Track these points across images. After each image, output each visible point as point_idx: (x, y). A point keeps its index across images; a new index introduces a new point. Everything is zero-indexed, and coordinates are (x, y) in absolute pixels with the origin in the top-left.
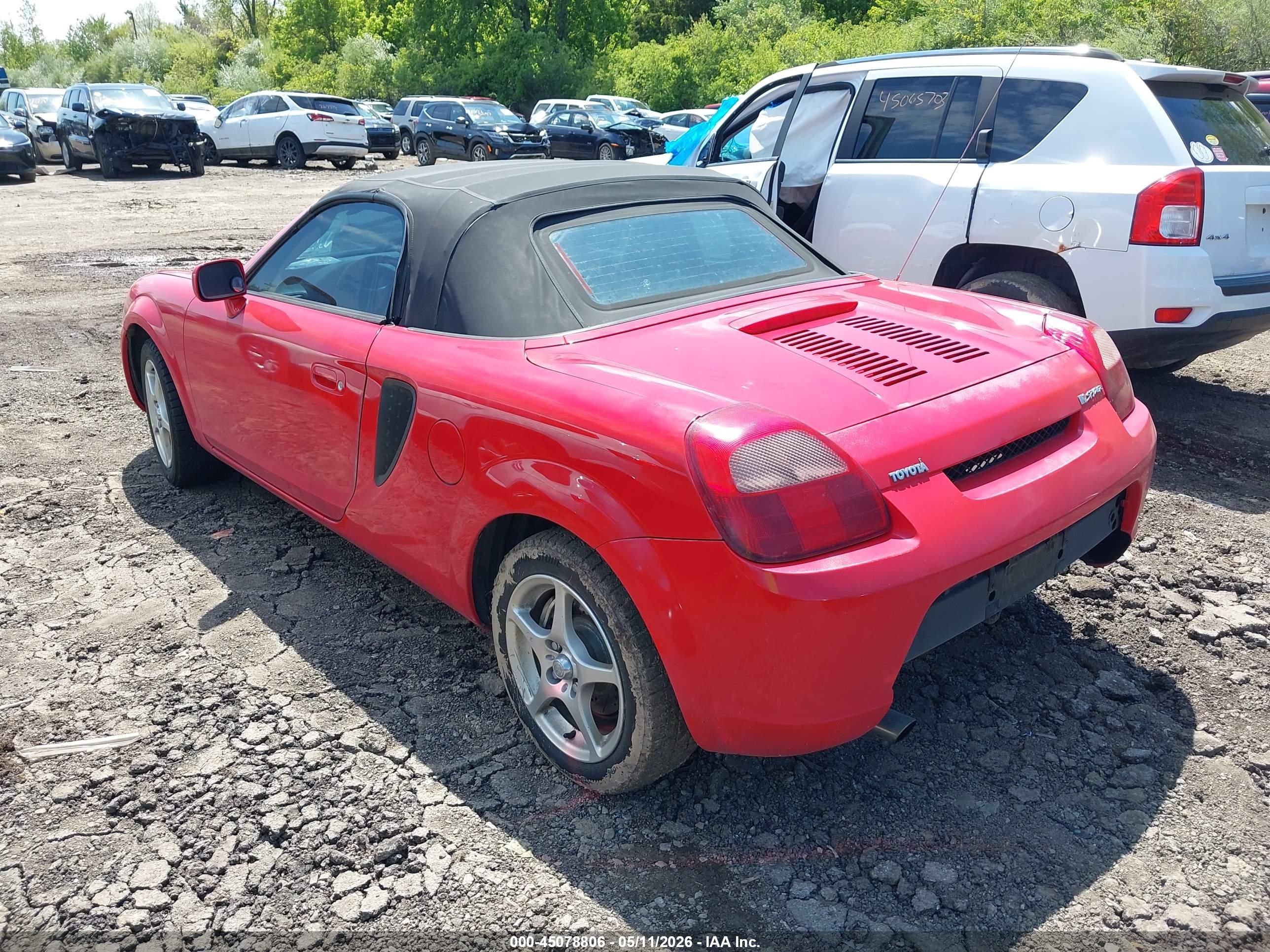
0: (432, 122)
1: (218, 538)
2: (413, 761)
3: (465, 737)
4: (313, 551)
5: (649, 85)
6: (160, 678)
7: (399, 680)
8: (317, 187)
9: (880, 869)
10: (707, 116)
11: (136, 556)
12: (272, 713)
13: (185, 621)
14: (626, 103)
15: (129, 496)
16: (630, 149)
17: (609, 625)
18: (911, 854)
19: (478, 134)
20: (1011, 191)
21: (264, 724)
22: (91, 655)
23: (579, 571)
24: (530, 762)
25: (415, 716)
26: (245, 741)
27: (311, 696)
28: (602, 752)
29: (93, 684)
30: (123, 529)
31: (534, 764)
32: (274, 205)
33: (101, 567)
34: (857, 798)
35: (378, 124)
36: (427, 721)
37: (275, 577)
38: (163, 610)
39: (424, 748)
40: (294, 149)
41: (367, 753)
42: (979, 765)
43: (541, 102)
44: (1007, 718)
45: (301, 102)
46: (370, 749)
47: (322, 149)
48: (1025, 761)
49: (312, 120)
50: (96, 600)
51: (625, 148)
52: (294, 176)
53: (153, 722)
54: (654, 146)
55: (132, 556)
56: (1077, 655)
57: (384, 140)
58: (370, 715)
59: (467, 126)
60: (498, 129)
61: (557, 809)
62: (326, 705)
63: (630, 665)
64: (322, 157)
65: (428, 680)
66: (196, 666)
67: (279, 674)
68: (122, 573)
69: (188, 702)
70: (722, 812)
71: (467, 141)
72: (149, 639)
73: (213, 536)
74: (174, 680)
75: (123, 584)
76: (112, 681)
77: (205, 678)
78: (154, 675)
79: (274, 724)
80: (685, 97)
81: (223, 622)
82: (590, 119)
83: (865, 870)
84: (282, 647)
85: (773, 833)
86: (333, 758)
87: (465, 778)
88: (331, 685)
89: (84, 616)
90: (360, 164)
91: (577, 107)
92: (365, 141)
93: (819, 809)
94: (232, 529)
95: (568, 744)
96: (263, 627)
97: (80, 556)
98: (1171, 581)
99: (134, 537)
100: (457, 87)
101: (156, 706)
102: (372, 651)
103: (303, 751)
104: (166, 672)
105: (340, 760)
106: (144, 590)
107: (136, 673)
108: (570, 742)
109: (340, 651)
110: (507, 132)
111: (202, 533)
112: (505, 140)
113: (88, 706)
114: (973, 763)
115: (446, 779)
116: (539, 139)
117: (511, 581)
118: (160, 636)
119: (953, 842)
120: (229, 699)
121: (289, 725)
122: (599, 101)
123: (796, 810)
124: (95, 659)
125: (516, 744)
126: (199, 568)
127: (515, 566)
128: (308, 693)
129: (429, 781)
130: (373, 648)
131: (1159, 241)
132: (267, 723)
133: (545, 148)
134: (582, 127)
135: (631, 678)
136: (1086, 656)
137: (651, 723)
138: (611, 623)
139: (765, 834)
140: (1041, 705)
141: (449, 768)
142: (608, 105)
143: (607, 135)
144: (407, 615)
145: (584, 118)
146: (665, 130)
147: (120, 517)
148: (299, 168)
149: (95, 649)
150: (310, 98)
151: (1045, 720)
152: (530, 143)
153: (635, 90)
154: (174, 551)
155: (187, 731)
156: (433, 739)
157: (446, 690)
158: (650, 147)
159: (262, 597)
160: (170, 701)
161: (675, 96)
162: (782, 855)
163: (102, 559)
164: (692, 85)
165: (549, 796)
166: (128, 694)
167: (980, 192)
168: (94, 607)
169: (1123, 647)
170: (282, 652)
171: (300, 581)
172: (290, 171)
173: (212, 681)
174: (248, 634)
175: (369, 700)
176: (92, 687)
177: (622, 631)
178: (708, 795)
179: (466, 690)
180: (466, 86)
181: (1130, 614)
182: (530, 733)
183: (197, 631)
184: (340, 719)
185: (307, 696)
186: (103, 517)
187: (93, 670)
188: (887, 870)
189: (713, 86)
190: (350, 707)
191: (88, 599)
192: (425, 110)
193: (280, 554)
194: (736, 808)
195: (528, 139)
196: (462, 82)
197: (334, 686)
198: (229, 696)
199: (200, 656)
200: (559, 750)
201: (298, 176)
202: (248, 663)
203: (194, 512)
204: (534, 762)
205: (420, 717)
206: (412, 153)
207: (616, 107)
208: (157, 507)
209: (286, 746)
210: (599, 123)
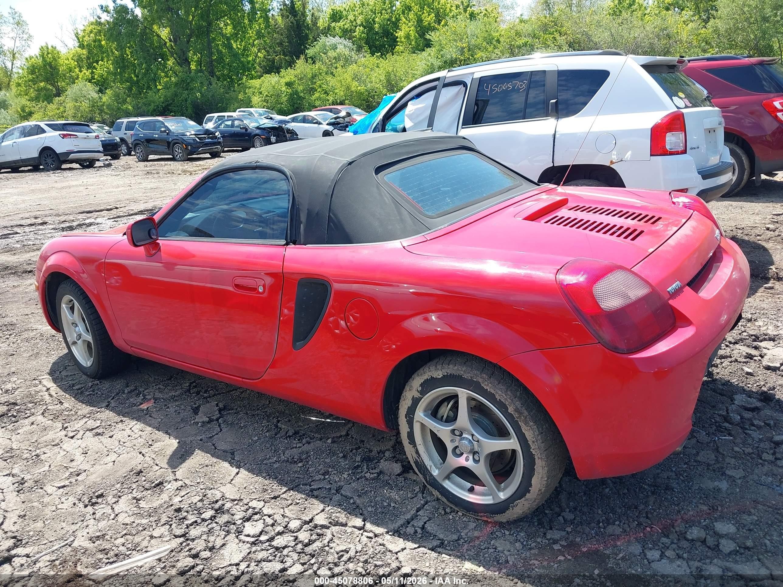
0: (143, 133)
1: (146, 407)
2: (369, 526)
3: (392, 505)
4: (217, 405)
5: (273, 100)
6: (161, 506)
7: (327, 477)
8: (77, 180)
9: (691, 533)
10: (316, 115)
11: (95, 429)
12: (256, 514)
13: (157, 465)
14: (261, 112)
15: (65, 391)
16: (273, 139)
17: (509, 411)
18: (703, 521)
19: (175, 138)
20: (576, 134)
21: (255, 523)
22: (100, 500)
23: (480, 380)
24: (443, 512)
25: (352, 498)
26: (248, 536)
27: (275, 498)
28: (504, 495)
29: (113, 519)
30: (73, 412)
31: (446, 513)
32: (54, 193)
33: (72, 441)
34: (650, 493)
35: (105, 137)
36: (362, 499)
37: (202, 426)
38: (137, 461)
39: (371, 517)
40: (53, 158)
41: (337, 527)
42: (700, 462)
43: (208, 116)
44: (699, 432)
45: (54, 127)
46: (337, 524)
47: (72, 156)
48: (723, 455)
49: (63, 138)
50: (80, 462)
51: (270, 138)
52: (56, 175)
53: (174, 535)
54: (288, 136)
55: (92, 429)
56: (714, 389)
57: (111, 147)
58: (323, 502)
59: (168, 134)
60: (188, 134)
61: (478, 538)
62: (290, 502)
63: (529, 435)
64: (72, 162)
65: (346, 473)
66: (183, 493)
67: (245, 488)
68: (90, 441)
69: (192, 518)
70: (577, 518)
71: (169, 143)
72: (137, 482)
73: (141, 406)
74: (172, 505)
75: (96, 449)
76: (127, 515)
77: (196, 499)
78: (156, 504)
79: (262, 521)
80: (296, 106)
81: (184, 461)
82: (245, 122)
83: (682, 536)
84: (235, 470)
85: (614, 524)
86: (318, 535)
87: (410, 530)
88: (285, 489)
89: (78, 475)
90: (97, 164)
91: (232, 116)
92: (101, 149)
93: (634, 504)
94: (153, 401)
95: (471, 496)
96: (215, 460)
97: (50, 435)
98: (733, 341)
99: (85, 416)
100: (148, 111)
101: (171, 525)
102: (295, 462)
103: (295, 534)
104: (163, 501)
105: (323, 535)
106: (115, 450)
107: (141, 506)
108: (472, 494)
109: (275, 466)
110: (195, 135)
111: (132, 406)
112: (194, 140)
113: (119, 535)
114: (695, 461)
115: (397, 533)
116: (216, 137)
117: (417, 395)
118: (144, 478)
119: (720, 509)
120: (220, 511)
121: (273, 519)
122: (244, 111)
123: (620, 508)
124: (104, 502)
125: (426, 503)
126: (147, 429)
127: (421, 385)
128: (272, 496)
129: (388, 537)
130: (296, 460)
131: (666, 153)
132: (256, 521)
133: (220, 142)
134: (241, 128)
135: (530, 443)
136: (720, 389)
137: (546, 469)
138: (511, 410)
139: (610, 526)
140: (713, 421)
141: (396, 525)
142: (251, 114)
143: (258, 131)
144: (304, 435)
145: (241, 123)
146: (292, 126)
147: (66, 405)
148: (58, 170)
149: (101, 496)
150: (60, 124)
151: (720, 429)
152: (210, 140)
153: (265, 104)
154: (122, 421)
155: (204, 537)
156: (373, 509)
157: (361, 477)
158: (285, 136)
159: (201, 440)
160: (180, 520)
161: (291, 105)
162: (628, 537)
163: (72, 434)
164: (300, 98)
165: (468, 530)
166: (144, 521)
167: (557, 136)
168: (82, 467)
169: (733, 381)
170: (237, 473)
171: (219, 426)
172: (52, 172)
173: (201, 500)
174: (207, 466)
175: (315, 493)
176: (114, 521)
177: (520, 413)
178: (563, 510)
179: (376, 475)
180: (154, 110)
181: (726, 362)
182: (438, 493)
183: (170, 470)
184: (305, 509)
185: (272, 498)
186: (54, 407)
187: (108, 510)
188: (695, 533)
189: (314, 97)
190: (306, 500)
191: (74, 464)
192: (137, 126)
193: (196, 411)
194: (583, 514)
195: (209, 138)
196: (152, 107)
197: (287, 489)
198: (220, 508)
199: (182, 486)
200: (465, 500)
201: (59, 175)
202: (219, 485)
203: (118, 394)
204: (445, 511)
205: (356, 498)
206: (129, 154)
207: (256, 115)
208: (90, 394)
209: (280, 534)
210: (252, 125)
